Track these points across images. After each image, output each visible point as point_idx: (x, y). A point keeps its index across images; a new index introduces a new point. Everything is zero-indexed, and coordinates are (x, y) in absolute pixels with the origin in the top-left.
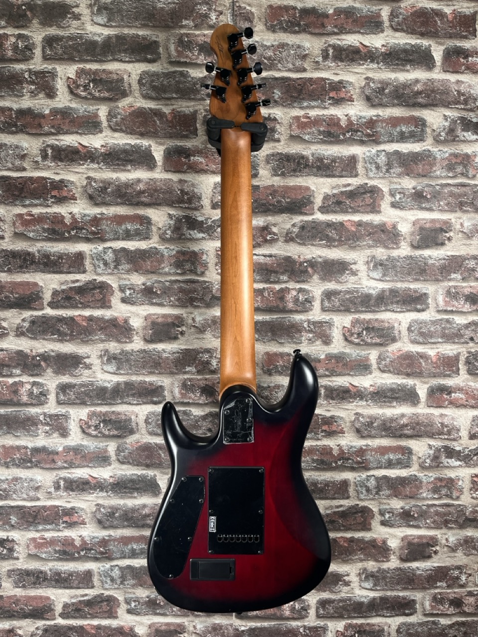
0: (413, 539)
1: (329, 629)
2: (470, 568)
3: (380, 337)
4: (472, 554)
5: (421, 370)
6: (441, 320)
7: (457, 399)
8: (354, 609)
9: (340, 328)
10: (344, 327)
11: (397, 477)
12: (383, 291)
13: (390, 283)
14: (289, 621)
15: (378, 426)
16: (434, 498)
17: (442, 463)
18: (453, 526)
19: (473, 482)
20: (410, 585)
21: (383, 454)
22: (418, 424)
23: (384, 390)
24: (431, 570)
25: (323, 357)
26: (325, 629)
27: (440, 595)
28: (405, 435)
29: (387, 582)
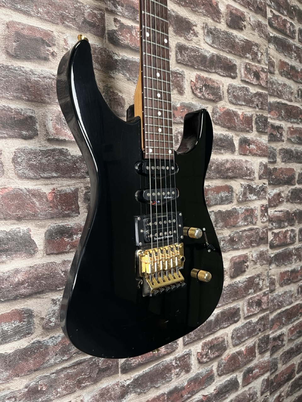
0: (236, 259)
1: (192, 353)
2: (263, 275)
3: (213, 94)
4: (264, 264)
5: (235, 125)
6: (243, 87)
7: (253, 150)
8: (207, 328)
9: (189, 81)
10: (191, 81)
11: (226, 211)
12: (213, 56)
13: (217, 50)
14: (164, 358)
15: (214, 169)
16: (245, 225)
17: (247, 198)
18: (254, 245)
19: (262, 211)
20: (236, 297)
21: (218, 193)
22: (235, 168)
23: (216, 140)
24: (246, 281)
25: (178, 105)
26: (189, 355)
27: (251, 300)
28: (229, 176)
29: (224, 298)
